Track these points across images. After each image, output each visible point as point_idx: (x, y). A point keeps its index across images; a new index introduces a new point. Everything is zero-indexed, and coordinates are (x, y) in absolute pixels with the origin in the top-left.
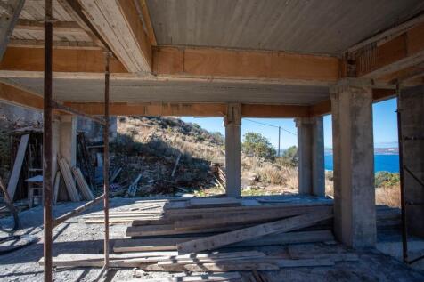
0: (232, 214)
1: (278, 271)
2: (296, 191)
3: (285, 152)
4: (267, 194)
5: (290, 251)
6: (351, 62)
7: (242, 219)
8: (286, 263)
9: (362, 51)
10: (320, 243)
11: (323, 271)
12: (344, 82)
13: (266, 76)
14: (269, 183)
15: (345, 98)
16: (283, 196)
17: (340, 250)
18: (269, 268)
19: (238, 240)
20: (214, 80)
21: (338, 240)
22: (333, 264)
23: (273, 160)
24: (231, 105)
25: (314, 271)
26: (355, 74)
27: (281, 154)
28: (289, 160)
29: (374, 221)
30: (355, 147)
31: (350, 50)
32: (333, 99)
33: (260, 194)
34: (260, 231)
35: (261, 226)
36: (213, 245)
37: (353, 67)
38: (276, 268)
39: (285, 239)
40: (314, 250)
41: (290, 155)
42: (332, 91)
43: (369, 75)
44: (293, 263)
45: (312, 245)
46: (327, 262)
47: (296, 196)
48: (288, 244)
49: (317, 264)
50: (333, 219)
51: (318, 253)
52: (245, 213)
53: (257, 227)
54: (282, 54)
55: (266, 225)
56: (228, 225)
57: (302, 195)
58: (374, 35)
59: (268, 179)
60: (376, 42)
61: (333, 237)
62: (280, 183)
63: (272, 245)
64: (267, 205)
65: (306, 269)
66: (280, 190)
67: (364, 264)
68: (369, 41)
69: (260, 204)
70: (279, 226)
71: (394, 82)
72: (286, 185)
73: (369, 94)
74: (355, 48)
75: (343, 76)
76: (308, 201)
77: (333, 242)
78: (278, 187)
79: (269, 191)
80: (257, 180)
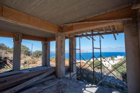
0: (22, 76)
1: (43, 91)
2: (41, 65)
3: (34, 52)
4: (30, 67)
5: (45, 84)
6: (61, 28)
7: (27, 77)
8: (44, 88)
9: (64, 27)
10: (52, 79)
11: (55, 86)
12: (59, 33)
13: (39, 27)
14: (30, 63)
15: (59, 37)
16: (37, 67)
17: (58, 79)
18: (40, 91)
19: (26, 85)
20: (18, 24)
21: (57, 77)
22: (57, 83)
23: (29, 55)
24: (18, 34)
25: (53, 87)
26: (62, 32)
27: (32, 53)
28: (35, 55)
29: (65, 70)
30: (61, 51)
31: (61, 25)
32: (56, 37)
33: (28, 68)
34: (35, 80)
35: (35, 78)
36: (15, 91)
37: (62, 30)
38: (42, 90)
39: (42, 81)
40: (51, 82)
41: (36, 54)
42: (56, 35)
43: (65, 33)
44: (47, 87)
45: (51, 80)
46: (56, 83)
47: (41, 67)
48: (43, 82)
49: (53, 85)
50: (55, 71)
51: (53, 82)
52: (27, 75)
53: (33, 79)
54: (44, 21)
55: (36, 77)
56: (21, 81)
57: (43, 66)
58: (67, 24)
59: (30, 62)
60: (67, 25)
61: (55, 76)
62: (34, 63)
63: (39, 84)
64: (32, 71)
65: (50, 87)
66: (35, 66)
67: (64, 81)
68: (66, 25)
69: (29, 71)
70: (41, 77)
71: (69, 35)
72: (37, 64)
73: (65, 37)
74: (63, 25)
75: (59, 32)
76: (46, 68)
77: (56, 78)
78: (34, 65)
79: (31, 66)
80: (25, 63)
